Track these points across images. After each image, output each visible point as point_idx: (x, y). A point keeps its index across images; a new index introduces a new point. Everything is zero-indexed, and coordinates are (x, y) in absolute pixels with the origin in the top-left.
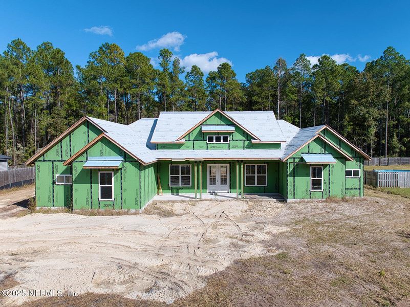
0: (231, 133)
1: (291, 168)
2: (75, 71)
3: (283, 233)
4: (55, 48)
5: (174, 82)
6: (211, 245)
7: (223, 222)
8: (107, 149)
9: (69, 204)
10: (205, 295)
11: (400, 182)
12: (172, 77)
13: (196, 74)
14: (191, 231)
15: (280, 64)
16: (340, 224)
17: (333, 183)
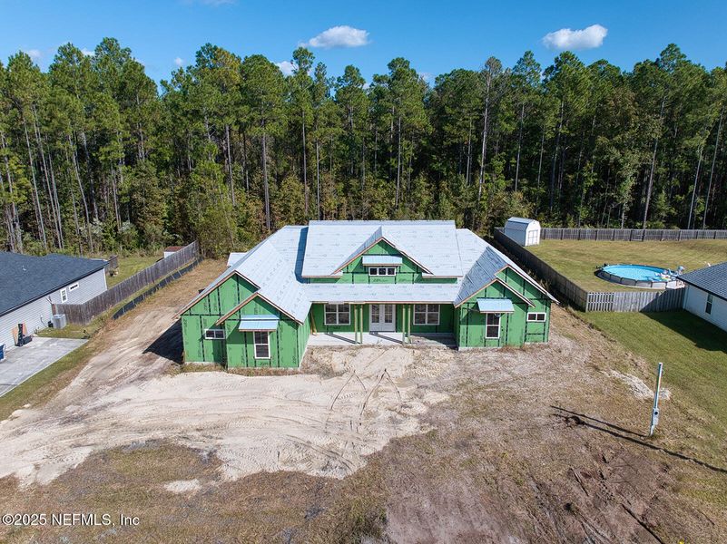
0: (397, 265)
1: (464, 314)
2: (160, 90)
3: (442, 403)
4: (122, 48)
6: (372, 420)
7: (384, 387)
8: (260, 308)
9: (221, 361)
10: (366, 473)
11: (615, 304)
14: (352, 400)
16: (502, 389)
17: (511, 329)
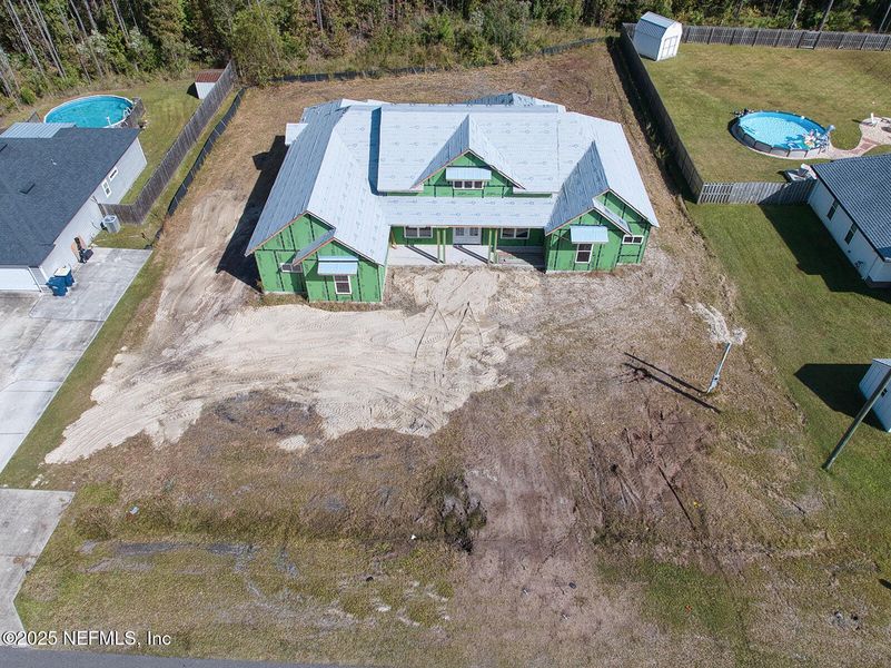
1: (555, 240)
3: (520, 348)
7: (466, 328)
8: (338, 249)
9: (303, 293)
10: (448, 431)
11: (733, 195)
14: (436, 345)
16: (582, 330)
17: (602, 255)
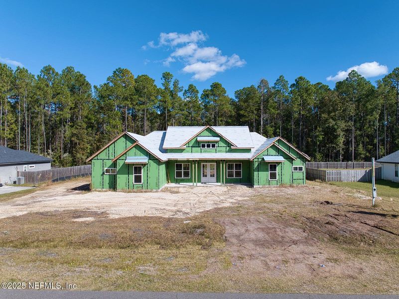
0: (217, 142)
1: (256, 165)
2: (93, 89)
3: (245, 200)
4: (76, 71)
5: (174, 99)
6: (203, 203)
7: (210, 196)
8: (138, 152)
9: (113, 186)
10: (199, 216)
11: (343, 178)
12: (173, 94)
13: (192, 92)
14: (192, 198)
15: (263, 83)
16: (281, 197)
17: (284, 175)
